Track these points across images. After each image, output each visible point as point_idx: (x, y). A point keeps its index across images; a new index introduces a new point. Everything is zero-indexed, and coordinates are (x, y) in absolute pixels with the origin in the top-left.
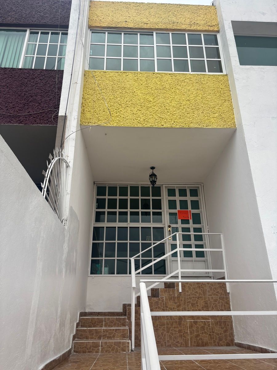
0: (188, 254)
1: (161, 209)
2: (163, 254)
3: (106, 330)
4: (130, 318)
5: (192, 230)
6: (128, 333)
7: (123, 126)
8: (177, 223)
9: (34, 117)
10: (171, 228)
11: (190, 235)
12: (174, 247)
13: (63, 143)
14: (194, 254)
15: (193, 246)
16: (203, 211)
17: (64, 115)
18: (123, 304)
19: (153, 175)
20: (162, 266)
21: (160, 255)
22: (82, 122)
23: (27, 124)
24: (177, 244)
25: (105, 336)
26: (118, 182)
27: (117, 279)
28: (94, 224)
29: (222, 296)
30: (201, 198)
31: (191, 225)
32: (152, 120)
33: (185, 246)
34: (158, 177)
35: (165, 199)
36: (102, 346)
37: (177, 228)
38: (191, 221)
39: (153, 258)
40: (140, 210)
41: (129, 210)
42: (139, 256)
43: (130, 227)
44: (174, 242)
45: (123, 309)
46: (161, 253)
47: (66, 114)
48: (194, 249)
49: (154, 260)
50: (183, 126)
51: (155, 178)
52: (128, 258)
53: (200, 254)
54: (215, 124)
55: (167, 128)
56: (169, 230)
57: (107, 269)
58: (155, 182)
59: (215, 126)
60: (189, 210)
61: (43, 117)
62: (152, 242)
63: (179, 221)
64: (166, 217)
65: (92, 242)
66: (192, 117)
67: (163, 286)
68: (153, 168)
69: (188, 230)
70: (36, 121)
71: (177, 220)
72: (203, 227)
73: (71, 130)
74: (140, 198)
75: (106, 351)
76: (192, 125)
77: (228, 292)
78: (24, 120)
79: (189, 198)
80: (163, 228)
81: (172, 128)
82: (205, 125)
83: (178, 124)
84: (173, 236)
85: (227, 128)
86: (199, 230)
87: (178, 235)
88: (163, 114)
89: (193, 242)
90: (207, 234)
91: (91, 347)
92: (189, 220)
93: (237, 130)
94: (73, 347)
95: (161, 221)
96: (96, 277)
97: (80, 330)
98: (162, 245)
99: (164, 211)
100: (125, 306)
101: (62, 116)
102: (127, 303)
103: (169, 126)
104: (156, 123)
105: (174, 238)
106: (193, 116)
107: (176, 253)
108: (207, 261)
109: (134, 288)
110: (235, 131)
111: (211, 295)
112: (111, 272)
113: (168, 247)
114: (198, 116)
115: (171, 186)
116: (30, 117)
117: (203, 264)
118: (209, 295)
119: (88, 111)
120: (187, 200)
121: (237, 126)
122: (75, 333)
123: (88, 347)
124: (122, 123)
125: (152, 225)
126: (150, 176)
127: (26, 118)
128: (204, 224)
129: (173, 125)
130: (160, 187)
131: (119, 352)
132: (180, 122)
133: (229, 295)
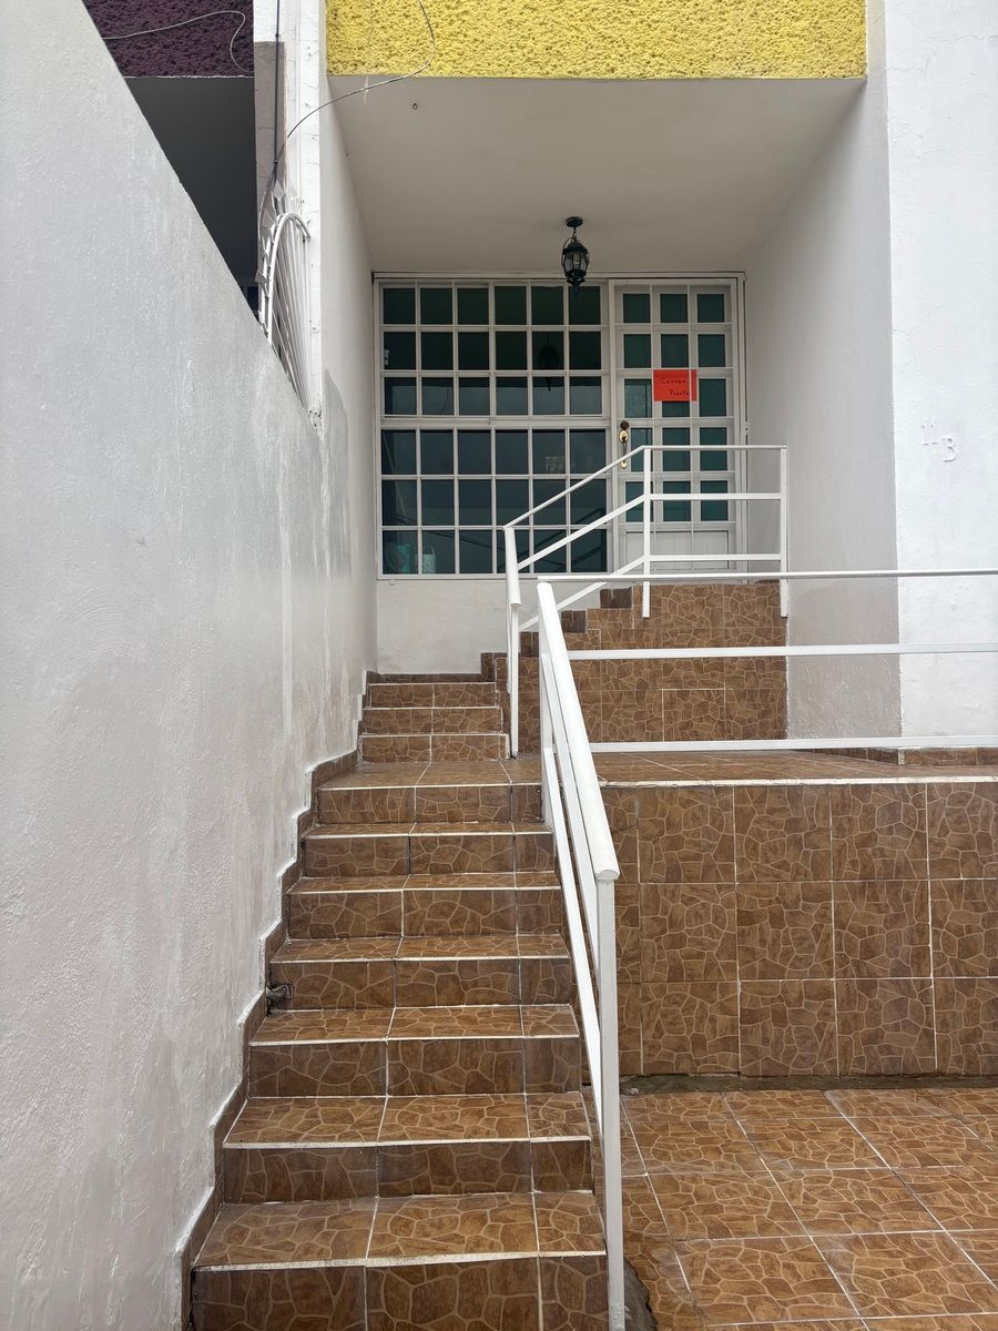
0: (676, 512)
1: (598, 366)
2: (598, 513)
3: (442, 712)
4: (503, 684)
5: (695, 435)
6: (499, 718)
7: (474, 74)
8: (647, 414)
9: (165, 46)
10: (629, 430)
11: (687, 454)
12: (634, 489)
13: (282, 152)
14: (696, 511)
15: (695, 486)
16: (734, 373)
17: (273, 39)
18: (483, 655)
19: (575, 250)
20: (595, 551)
21: (589, 516)
22: (333, 63)
23: (145, 73)
24: (642, 483)
25: (439, 727)
26: (458, 275)
27: (462, 587)
28: (381, 421)
29: (766, 626)
30: (733, 328)
31: (694, 421)
32: (576, 49)
33: (669, 487)
34: (591, 255)
35: (613, 330)
36: (434, 746)
37: (648, 430)
38: (694, 406)
39: (568, 526)
40: (530, 373)
41: (493, 373)
42: (526, 522)
43: (497, 431)
44: (634, 477)
45: (483, 668)
46: (595, 509)
47: (277, 35)
48: (696, 496)
49: (573, 531)
50: (683, 70)
51: (583, 261)
52: (494, 527)
53: (715, 511)
54: (796, 61)
55: (627, 80)
56: (624, 438)
57: (430, 558)
58: (583, 273)
59: (791, 72)
60: (690, 368)
61: (197, 42)
62: (568, 476)
63: (657, 407)
64: (614, 395)
65: (379, 477)
66: (716, 35)
67: (597, 604)
68: (574, 222)
69: (681, 435)
70: (174, 63)
71: (649, 404)
72: (732, 425)
73: (303, 102)
74: (529, 328)
75: (446, 758)
76: (715, 69)
77: (783, 614)
78: (133, 57)
79: (693, 328)
80: (603, 431)
81: (642, 80)
82: (758, 67)
83: (666, 62)
84: (633, 457)
85: (834, 79)
86: (718, 435)
87: (651, 452)
88: (615, 24)
89: (695, 474)
90: (741, 449)
91: (406, 748)
92: (688, 402)
93: (868, 86)
94: (361, 748)
95: (596, 409)
96: (402, 581)
97: (372, 713)
98: (599, 487)
99: (609, 374)
100: (487, 659)
101: (266, 45)
102: (494, 651)
103: (634, 72)
104: (589, 62)
105: (637, 463)
106: (722, 28)
107: (640, 508)
108: (734, 532)
109: (515, 606)
110: (860, 88)
111: (734, 624)
112: (444, 566)
113: (615, 491)
114: (735, 31)
115: (636, 286)
116: (151, 46)
117: (721, 539)
118: (728, 625)
119: (350, 15)
120: (687, 336)
121: (867, 71)
122: (360, 718)
123: (400, 747)
124: (470, 64)
125: (567, 422)
126: (565, 252)
127: (139, 48)
128: (737, 416)
129: (648, 69)
130: (597, 289)
131: (480, 760)
132: (674, 55)
133: (784, 624)
